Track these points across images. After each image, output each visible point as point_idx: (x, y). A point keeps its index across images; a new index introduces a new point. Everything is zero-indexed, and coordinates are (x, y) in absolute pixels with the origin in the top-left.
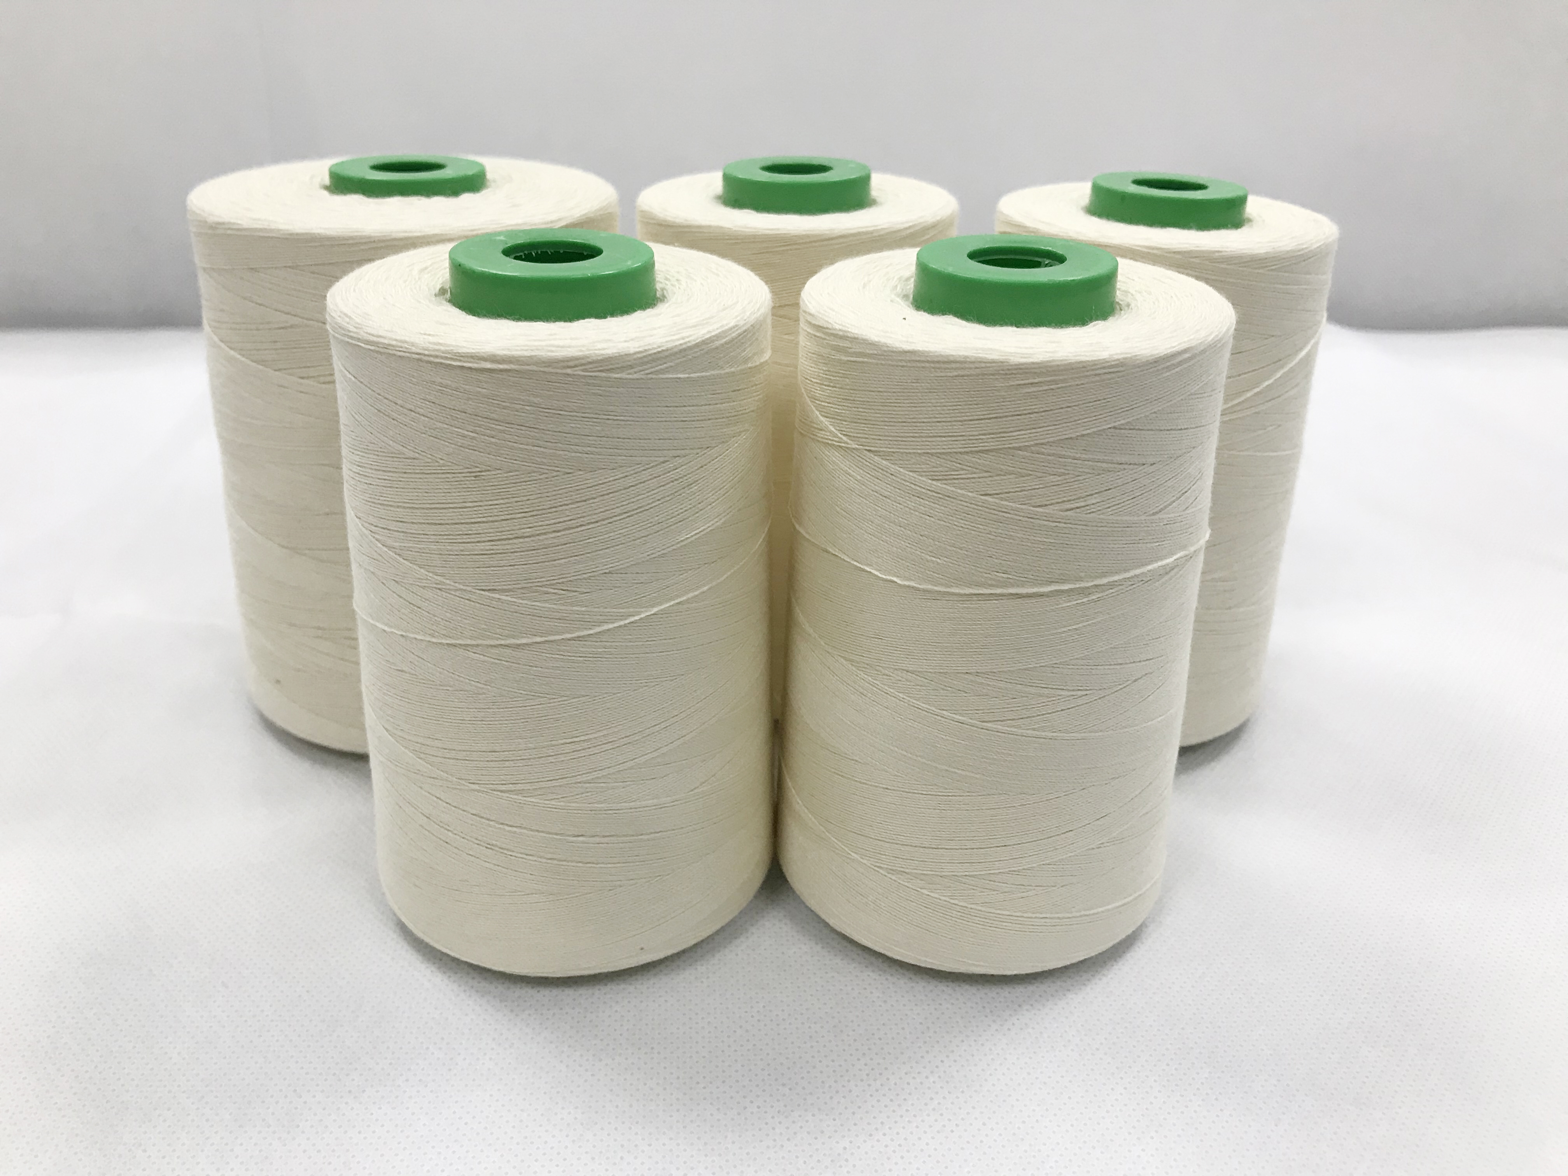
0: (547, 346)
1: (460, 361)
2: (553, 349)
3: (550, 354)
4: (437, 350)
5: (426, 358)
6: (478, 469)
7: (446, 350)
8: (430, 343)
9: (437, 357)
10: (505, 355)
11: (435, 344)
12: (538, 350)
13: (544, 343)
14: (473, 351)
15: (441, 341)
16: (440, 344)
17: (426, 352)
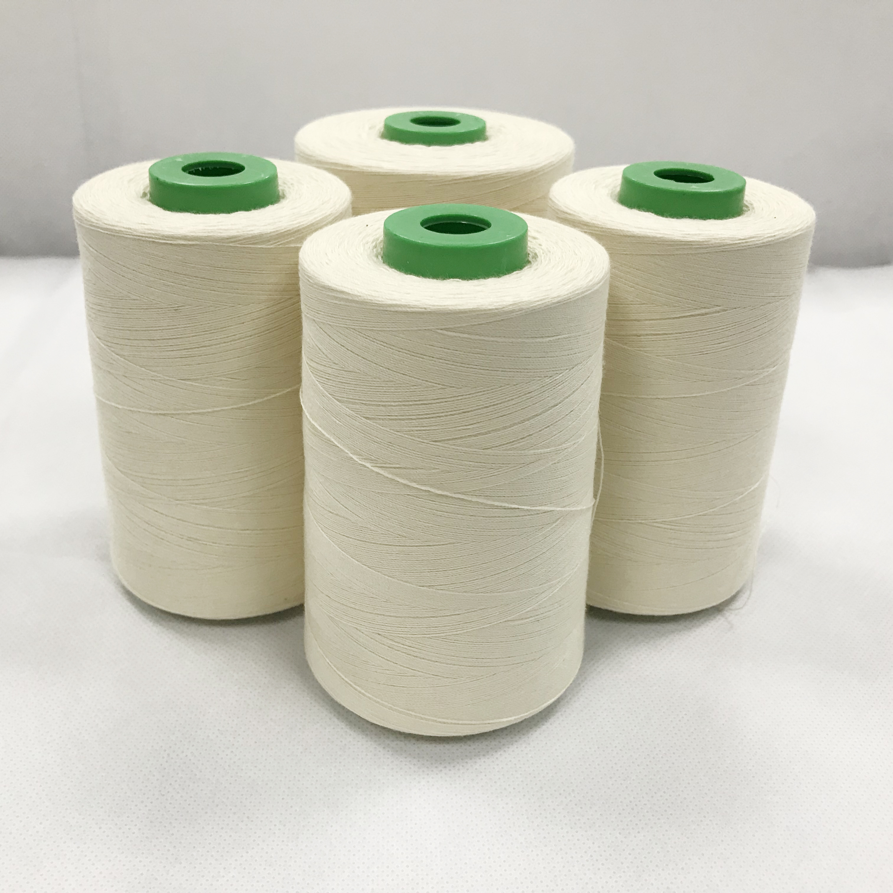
0: (218, 229)
1: (165, 240)
2: (221, 231)
3: (219, 234)
4: (150, 234)
5: (144, 239)
7: (156, 234)
8: (145, 229)
9: (150, 238)
10: (192, 236)
11: (148, 229)
12: (212, 232)
13: (216, 228)
14: (172, 234)
15: (152, 228)
16: (152, 230)
17: (144, 235)
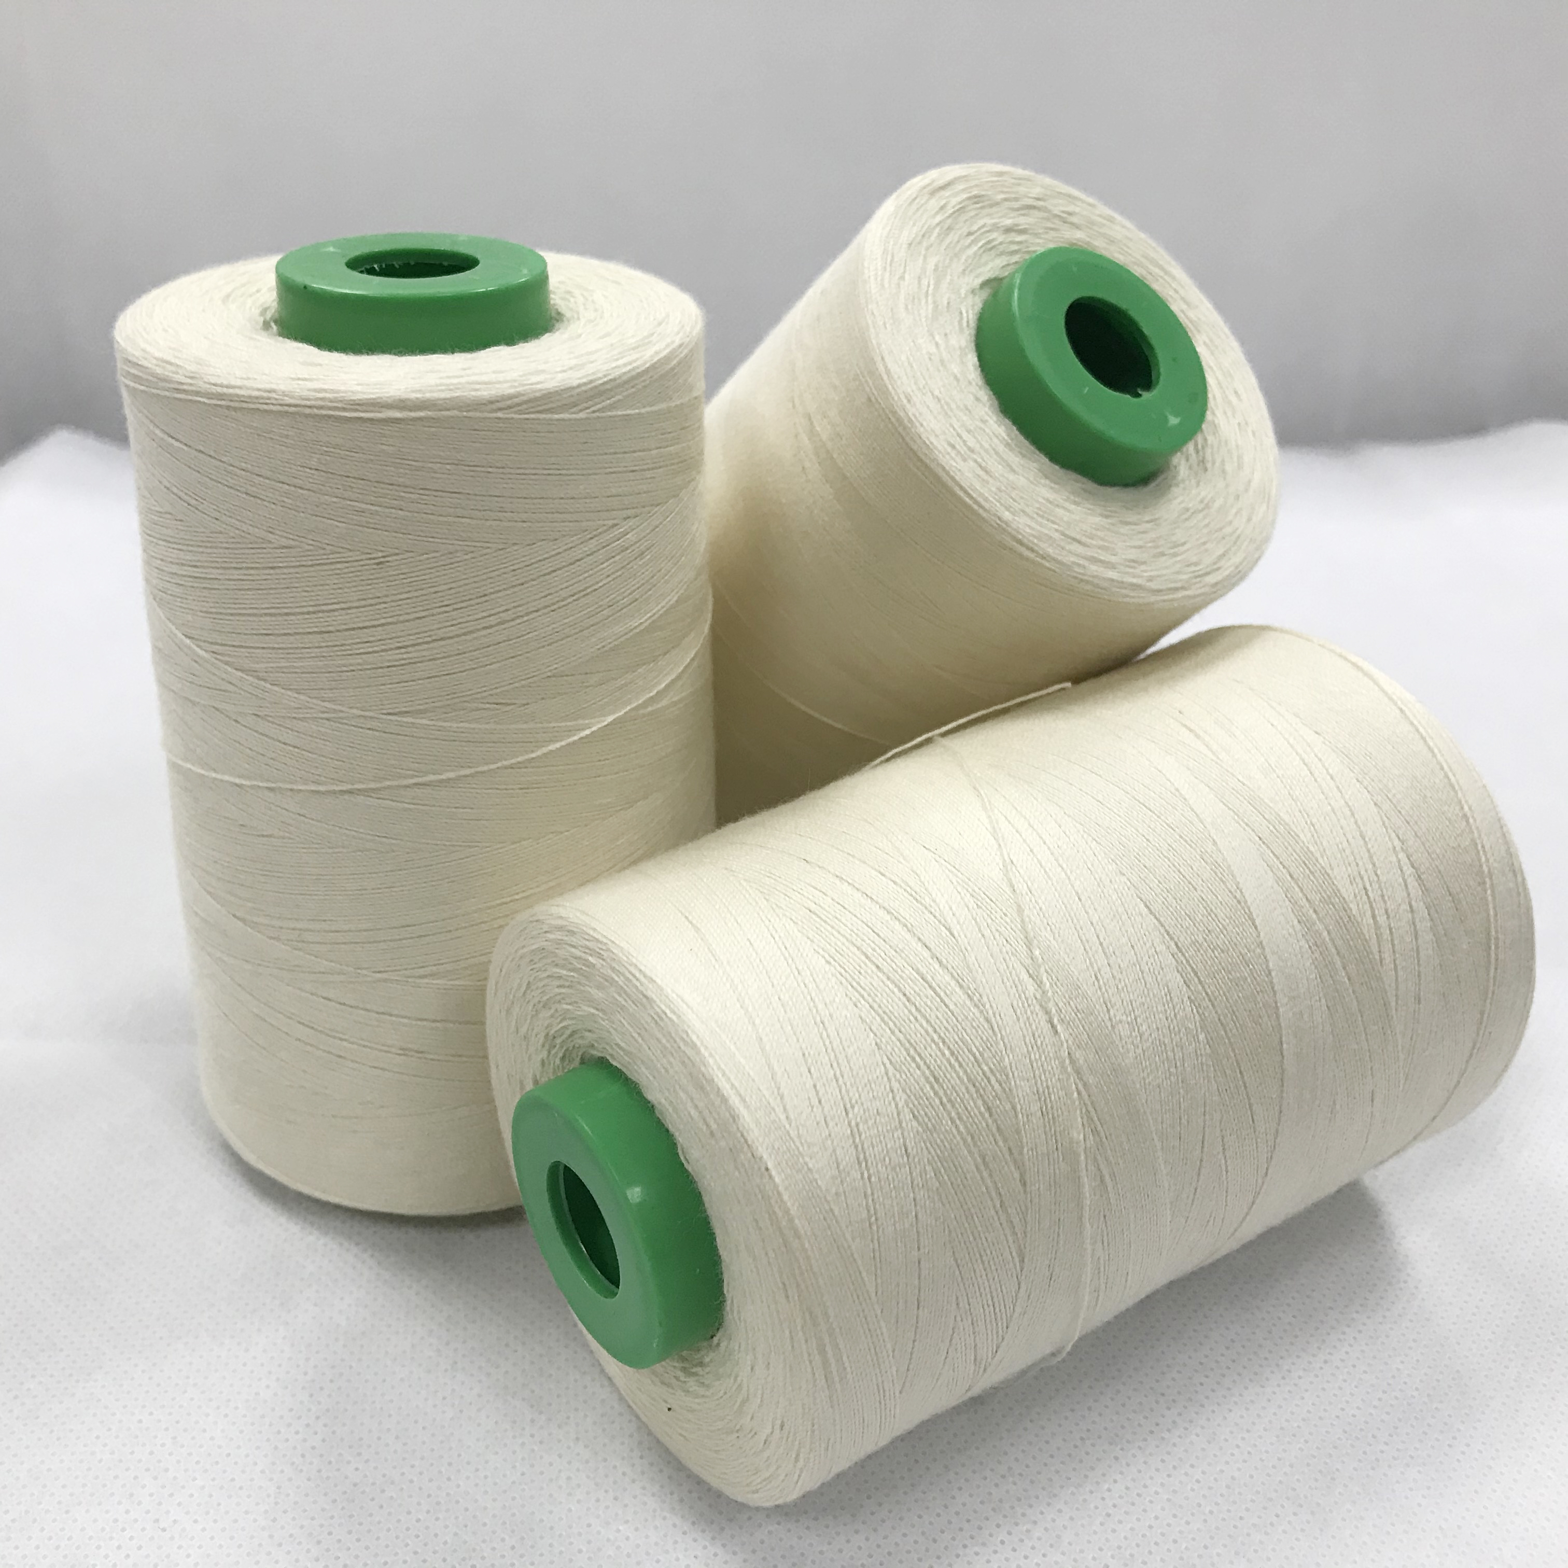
6: (380, 554)
7: (336, 398)
8: (309, 390)
10: (417, 398)
11: (315, 390)
